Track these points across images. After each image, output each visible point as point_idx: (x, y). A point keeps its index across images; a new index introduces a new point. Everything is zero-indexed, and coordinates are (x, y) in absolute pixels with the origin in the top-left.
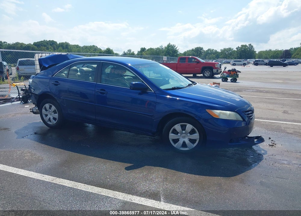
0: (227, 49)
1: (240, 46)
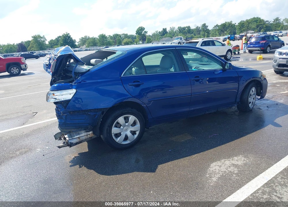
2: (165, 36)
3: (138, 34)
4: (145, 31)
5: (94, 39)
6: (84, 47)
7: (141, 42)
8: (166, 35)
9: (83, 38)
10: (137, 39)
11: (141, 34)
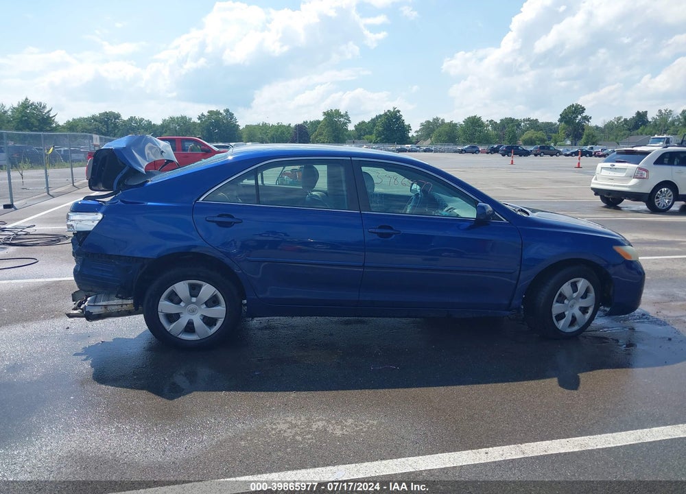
0: (177, 118)
1: (206, 114)
2: (640, 131)
3: (565, 122)
4: (584, 115)
5: (452, 126)
6: (425, 144)
7: (569, 142)
8: (643, 130)
9: (428, 122)
10: (562, 134)
11: (573, 123)
